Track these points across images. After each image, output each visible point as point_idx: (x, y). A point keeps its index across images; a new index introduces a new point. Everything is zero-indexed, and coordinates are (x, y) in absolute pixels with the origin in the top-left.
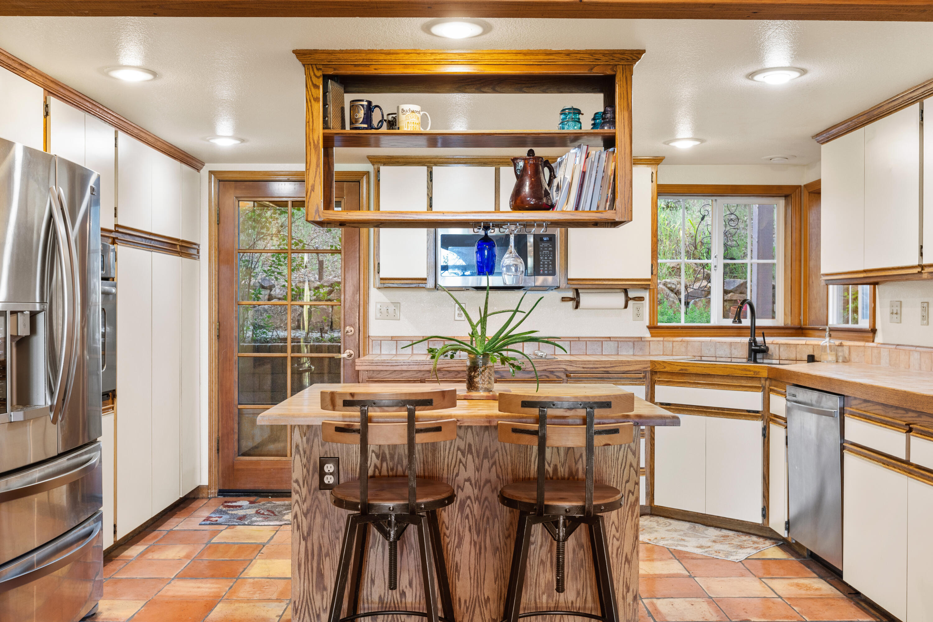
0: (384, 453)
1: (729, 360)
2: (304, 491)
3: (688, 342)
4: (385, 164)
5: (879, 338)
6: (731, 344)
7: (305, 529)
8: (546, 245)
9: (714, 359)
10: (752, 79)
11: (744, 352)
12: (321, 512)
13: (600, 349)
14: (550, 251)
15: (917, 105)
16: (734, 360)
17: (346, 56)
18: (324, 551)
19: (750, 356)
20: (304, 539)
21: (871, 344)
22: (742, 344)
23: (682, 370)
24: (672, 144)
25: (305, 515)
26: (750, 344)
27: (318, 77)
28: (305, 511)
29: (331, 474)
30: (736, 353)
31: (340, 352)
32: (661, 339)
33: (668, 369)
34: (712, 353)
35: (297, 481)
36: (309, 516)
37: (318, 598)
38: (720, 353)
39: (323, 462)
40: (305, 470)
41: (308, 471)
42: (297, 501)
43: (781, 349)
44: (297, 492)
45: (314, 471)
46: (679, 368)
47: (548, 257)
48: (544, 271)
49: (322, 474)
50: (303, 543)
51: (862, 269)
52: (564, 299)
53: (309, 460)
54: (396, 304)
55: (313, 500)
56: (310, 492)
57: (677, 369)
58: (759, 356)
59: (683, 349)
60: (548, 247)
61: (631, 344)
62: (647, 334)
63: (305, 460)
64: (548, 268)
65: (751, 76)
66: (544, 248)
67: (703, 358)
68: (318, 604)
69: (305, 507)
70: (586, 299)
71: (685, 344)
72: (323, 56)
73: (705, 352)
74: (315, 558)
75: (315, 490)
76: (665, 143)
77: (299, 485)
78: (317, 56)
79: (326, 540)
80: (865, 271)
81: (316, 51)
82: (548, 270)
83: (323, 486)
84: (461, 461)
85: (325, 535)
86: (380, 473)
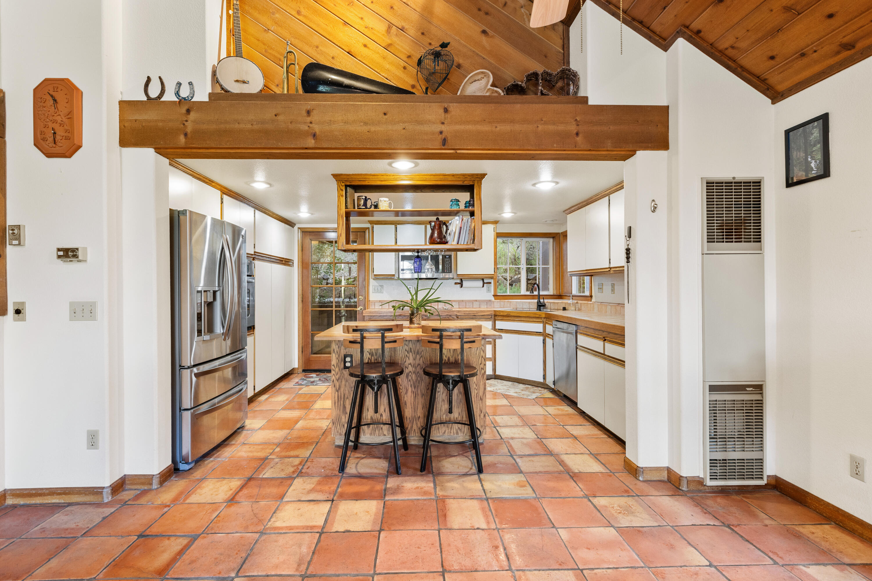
0: (372, 352)
1: (529, 310)
2: (337, 370)
3: (510, 302)
4: (376, 224)
5: (594, 300)
6: (529, 303)
7: (338, 387)
8: (447, 259)
9: (522, 309)
10: (535, 186)
11: (535, 306)
12: (344, 379)
13: (472, 305)
14: (449, 262)
15: (607, 197)
16: (531, 310)
17: (355, 177)
18: (346, 396)
19: (538, 308)
20: (337, 391)
21: (590, 302)
22: (534, 303)
24: (502, 215)
25: (338, 380)
26: (538, 303)
27: (343, 186)
28: (337, 379)
29: (349, 362)
30: (531, 307)
31: (357, 308)
32: (499, 301)
33: (501, 314)
34: (521, 306)
35: (334, 365)
36: (339, 381)
37: (343, 417)
38: (525, 307)
39: (345, 356)
40: (337, 360)
41: (339, 361)
42: (334, 374)
43: (551, 305)
44: (334, 370)
45: (341, 361)
46: (506, 313)
47: (449, 265)
48: (446, 271)
49: (345, 362)
50: (337, 393)
51: (585, 269)
52: (456, 283)
53: (339, 356)
54: (382, 286)
55: (341, 374)
56: (339, 370)
57: (505, 314)
58: (542, 308)
59: (509, 305)
60: (448, 260)
61: (486, 303)
62: (493, 299)
63: (337, 356)
65: (534, 185)
66: (446, 261)
67: (518, 309)
68: (343, 420)
69: (337, 377)
70: (465, 283)
71: (509, 303)
72: (345, 177)
73: (518, 306)
74: (342, 399)
75: (342, 369)
76: (499, 214)
77: (335, 367)
78: (342, 177)
79: (347, 392)
80: (586, 270)
81: (341, 175)
82: (449, 271)
83: (345, 367)
84: (407, 356)
85: (347, 389)
86: (371, 361)
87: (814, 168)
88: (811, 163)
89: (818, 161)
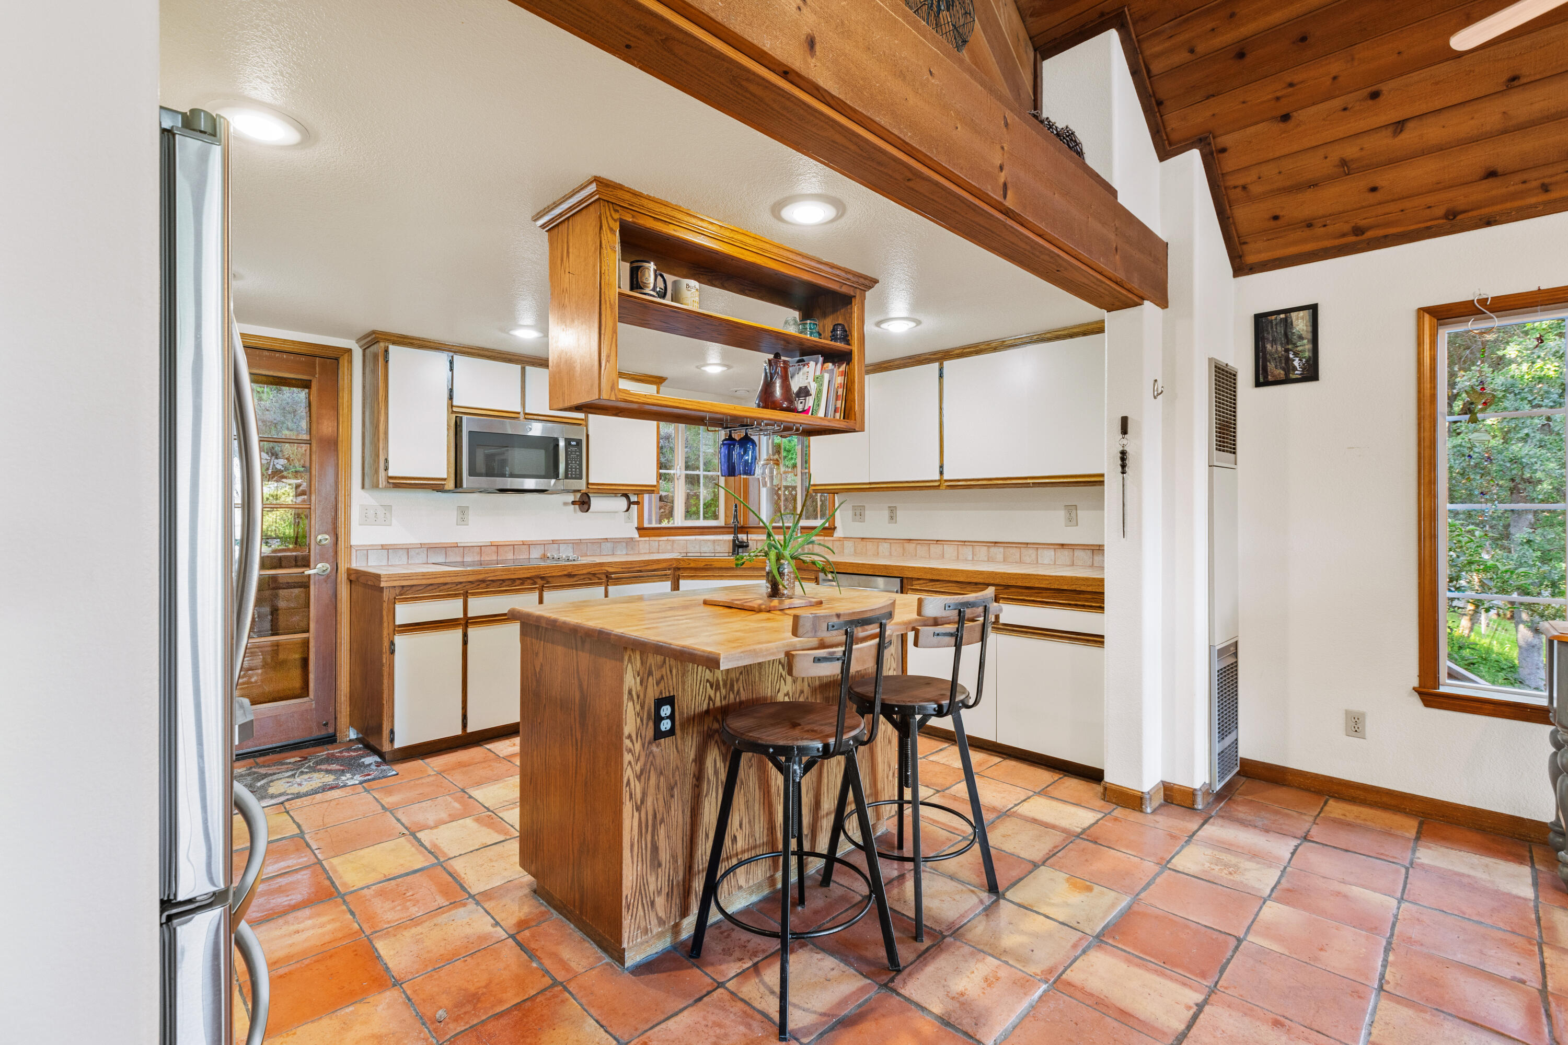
0: (718, 681)
1: (713, 555)
2: (638, 746)
3: (673, 541)
4: (394, 343)
5: (838, 534)
6: (714, 541)
7: (639, 796)
8: (574, 449)
9: (699, 555)
11: (728, 548)
12: (655, 769)
13: (599, 550)
14: (578, 455)
16: (717, 555)
18: (659, 817)
19: (734, 550)
20: (638, 809)
21: (831, 538)
22: (725, 541)
23: (706, 565)
24: (703, 368)
25: (639, 778)
26: (734, 541)
27: (615, 221)
28: (638, 773)
29: (667, 718)
30: (718, 549)
31: (307, 565)
32: (647, 539)
33: (692, 565)
34: (697, 549)
35: (630, 737)
36: (643, 778)
37: (652, 879)
38: (704, 549)
39: (659, 703)
40: (638, 720)
41: (642, 720)
42: (630, 763)
43: (759, 544)
44: (630, 751)
45: (649, 718)
47: (576, 462)
48: (571, 474)
49: (658, 719)
50: (636, 814)
51: (868, 481)
53: (642, 707)
54: (388, 508)
55: (647, 756)
56: (643, 748)
57: (702, 565)
58: (740, 550)
59: (669, 547)
60: (576, 452)
61: (624, 544)
62: (636, 535)
63: (638, 708)
64: (575, 472)
66: (571, 452)
67: (689, 555)
68: (652, 887)
69: (638, 768)
70: (597, 503)
71: (670, 543)
72: (627, 196)
73: (691, 549)
74: (650, 829)
75: (650, 743)
76: (697, 367)
77: (632, 741)
78: (620, 193)
79: (661, 802)
80: (870, 483)
81: (620, 187)
82: (576, 475)
83: (659, 735)
84: (781, 676)
85: (660, 797)
86: (714, 705)
87: (1298, 367)
88: (1294, 360)
89: (1304, 360)
